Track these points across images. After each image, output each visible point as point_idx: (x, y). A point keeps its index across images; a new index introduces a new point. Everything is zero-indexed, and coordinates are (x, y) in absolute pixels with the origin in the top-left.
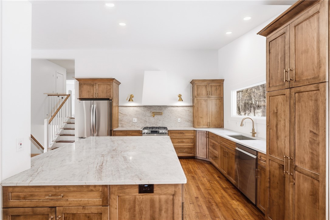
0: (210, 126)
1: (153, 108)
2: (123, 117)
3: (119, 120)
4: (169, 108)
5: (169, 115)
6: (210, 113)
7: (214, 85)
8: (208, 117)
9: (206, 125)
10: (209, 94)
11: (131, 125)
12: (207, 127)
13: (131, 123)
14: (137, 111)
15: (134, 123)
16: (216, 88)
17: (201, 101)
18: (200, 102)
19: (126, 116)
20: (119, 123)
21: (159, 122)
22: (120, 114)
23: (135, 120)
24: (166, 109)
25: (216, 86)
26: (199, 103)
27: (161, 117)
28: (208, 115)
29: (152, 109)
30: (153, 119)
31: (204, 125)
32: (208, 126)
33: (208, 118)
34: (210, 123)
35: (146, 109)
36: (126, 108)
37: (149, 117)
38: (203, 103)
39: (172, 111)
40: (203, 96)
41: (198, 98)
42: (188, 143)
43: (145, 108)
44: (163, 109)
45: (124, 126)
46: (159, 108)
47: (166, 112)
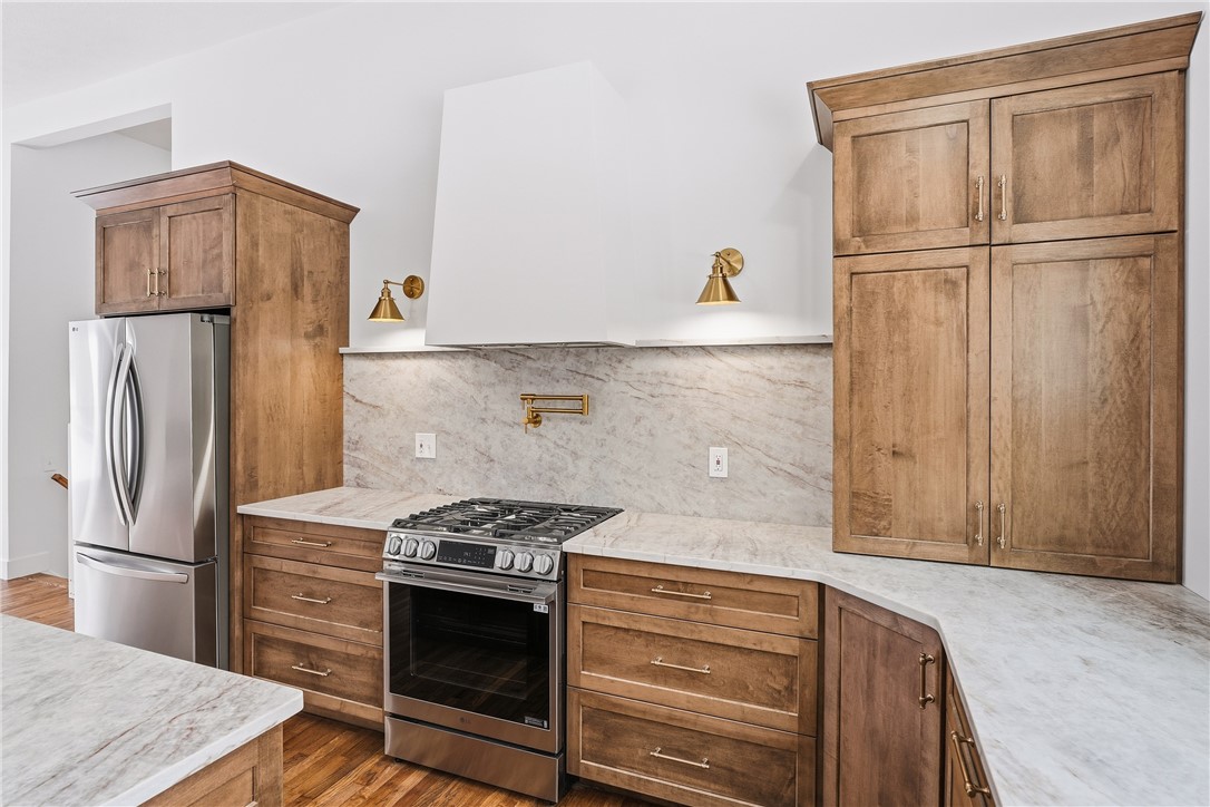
0: (993, 542)
1: (529, 363)
2: (366, 420)
3: (346, 437)
4: (640, 365)
5: (638, 420)
6: (1002, 408)
7: (1052, 113)
8: (978, 449)
9: (954, 534)
10: (993, 214)
11: (403, 478)
12: (963, 553)
13: (406, 463)
14: (436, 386)
15: (419, 467)
16: (1086, 143)
17: (898, 285)
18: (890, 298)
19: (381, 415)
20: (345, 459)
21: (571, 469)
22: (352, 402)
23: (426, 444)
24: (621, 368)
25: (1084, 113)
26: (880, 308)
27: (584, 429)
28: (977, 426)
29: (525, 374)
30: (533, 440)
31: (924, 531)
32: (971, 542)
33: (979, 463)
34: (993, 513)
35: (488, 369)
36: (380, 362)
37: (507, 430)
38: (927, 303)
39: (665, 389)
40: (922, 241)
41: (867, 263)
42: (739, 689)
43: (480, 362)
44: (600, 371)
45: (371, 478)
46: (570, 361)
47: (616, 390)
